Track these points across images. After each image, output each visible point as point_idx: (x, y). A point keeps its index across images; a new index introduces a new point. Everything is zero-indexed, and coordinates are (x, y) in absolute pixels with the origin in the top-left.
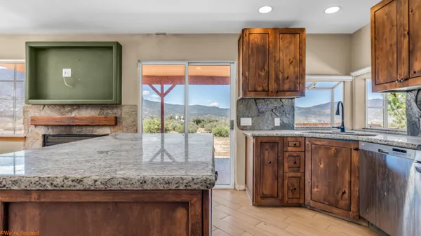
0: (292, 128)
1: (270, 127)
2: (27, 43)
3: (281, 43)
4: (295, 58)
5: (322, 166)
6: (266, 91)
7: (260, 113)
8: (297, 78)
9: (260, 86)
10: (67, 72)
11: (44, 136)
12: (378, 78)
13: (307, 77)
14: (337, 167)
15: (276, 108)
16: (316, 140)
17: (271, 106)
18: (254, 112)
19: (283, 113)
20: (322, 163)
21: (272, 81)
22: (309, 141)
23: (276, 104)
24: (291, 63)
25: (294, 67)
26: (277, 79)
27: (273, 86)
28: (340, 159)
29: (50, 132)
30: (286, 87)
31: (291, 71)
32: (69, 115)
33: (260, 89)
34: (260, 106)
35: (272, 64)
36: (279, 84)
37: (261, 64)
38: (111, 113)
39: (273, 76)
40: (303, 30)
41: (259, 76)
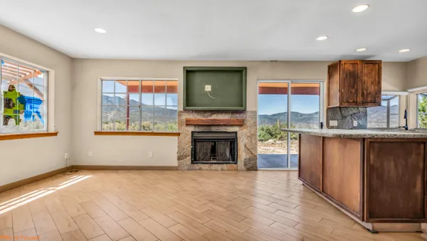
0: (365, 128)
1: (350, 127)
2: (184, 67)
3: (365, 71)
4: (375, 80)
6: (356, 103)
7: (344, 117)
8: (376, 94)
9: (351, 99)
10: (208, 88)
11: (192, 132)
13: (383, 93)
15: (354, 114)
17: (351, 113)
18: (339, 116)
19: (359, 118)
21: (360, 95)
23: (355, 111)
24: (372, 83)
25: (374, 86)
26: (363, 94)
27: (360, 99)
29: (197, 129)
30: (369, 99)
31: (372, 89)
32: (209, 118)
33: (351, 101)
34: (343, 112)
35: (360, 84)
36: (364, 98)
37: (352, 84)
38: (238, 116)
39: (360, 92)
40: (380, 62)
41: (351, 92)
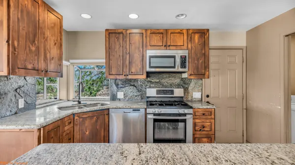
5: (87, 133)
8: (58, 59)
9: (30, 63)
12: (111, 71)
14: (97, 129)
15: (20, 88)
16: (83, 115)
20: (87, 131)
22: (78, 117)
23: (20, 83)
24: (55, 44)
25: (57, 48)
28: (99, 123)
33: (30, 67)
35: (42, 40)
37: (31, 36)
41: (30, 50)
